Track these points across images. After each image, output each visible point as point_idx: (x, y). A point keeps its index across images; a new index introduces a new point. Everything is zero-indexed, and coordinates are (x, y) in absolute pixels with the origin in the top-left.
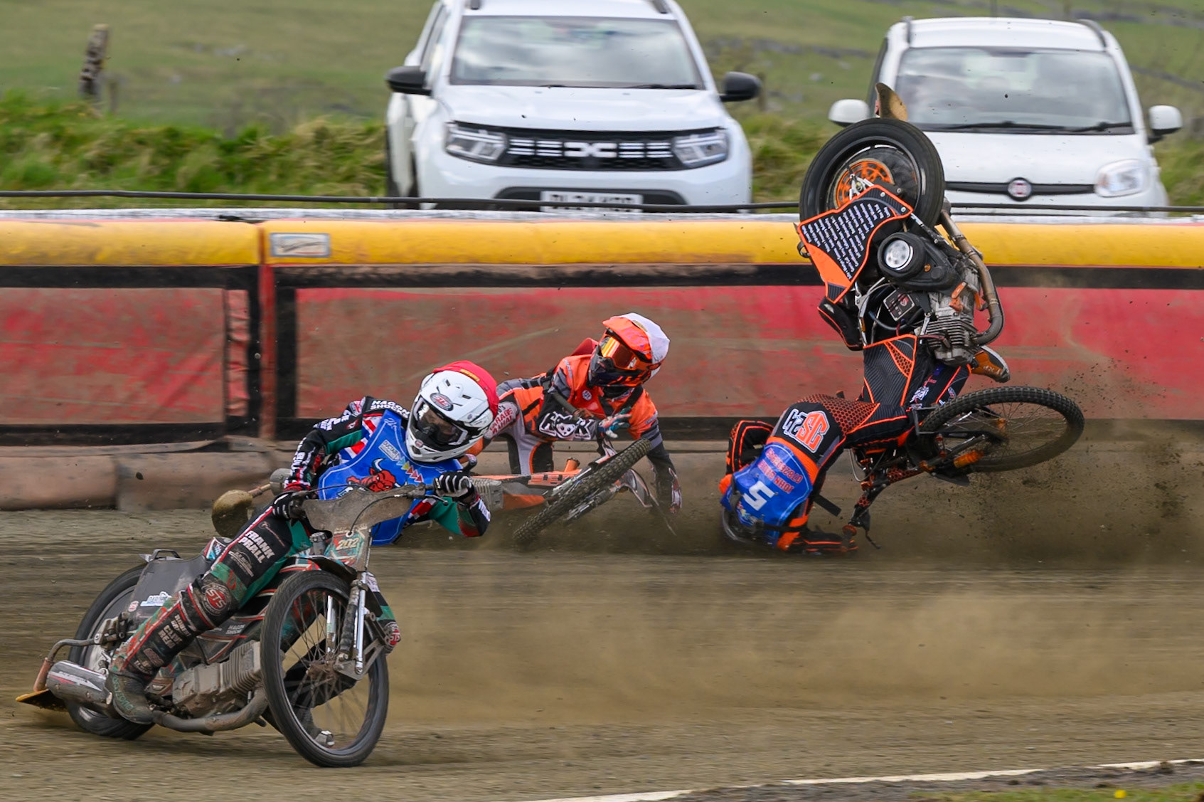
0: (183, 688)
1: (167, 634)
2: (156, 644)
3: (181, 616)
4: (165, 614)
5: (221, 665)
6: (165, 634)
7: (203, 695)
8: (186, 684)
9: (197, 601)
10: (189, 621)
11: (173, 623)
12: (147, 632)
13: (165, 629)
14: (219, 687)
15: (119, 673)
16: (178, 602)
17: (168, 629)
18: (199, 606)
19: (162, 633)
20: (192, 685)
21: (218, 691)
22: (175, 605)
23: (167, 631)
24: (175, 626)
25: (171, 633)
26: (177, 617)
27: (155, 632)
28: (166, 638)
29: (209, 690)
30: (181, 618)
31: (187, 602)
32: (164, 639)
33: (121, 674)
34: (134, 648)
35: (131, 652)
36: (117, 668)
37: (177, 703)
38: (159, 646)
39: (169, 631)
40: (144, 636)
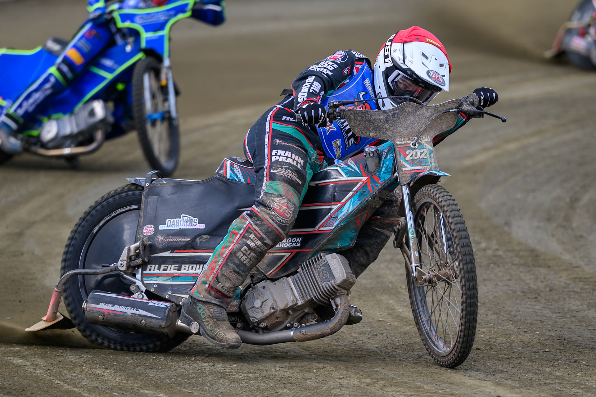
0: (261, 306)
1: (244, 254)
2: (235, 264)
3: (255, 234)
4: (238, 237)
5: (289, 279)
6: (242, 255)
7: (281, 310)
8: (263, 302)
9: (267, 217)
10: (264, 236)
11: (249, 242)
12: (224, 256)
13: (242, 249)
14: (297, 300)
15: (201, 299)
16: (248, 222)
17: (245, 250)
18: (271, 221)
19: (240, 254)
20: (270, 303)
21: (296, 304)
22: (245, 226)
23: (245, 252)
24: (252, 244)
25: (249, 252)
26: (252, 236)
27: (232, 254)
28: (244, 257)
29: (287, 305)
30: (256, 236)
31: (258, 220)
32: (242, 260)
33: (204, 300)
34: (215, 271)
35: (212, 275)
36: (200, 294)
37: (256, 320)
38: (238, 266)
39: (247, 252)
40: (222, 260)
